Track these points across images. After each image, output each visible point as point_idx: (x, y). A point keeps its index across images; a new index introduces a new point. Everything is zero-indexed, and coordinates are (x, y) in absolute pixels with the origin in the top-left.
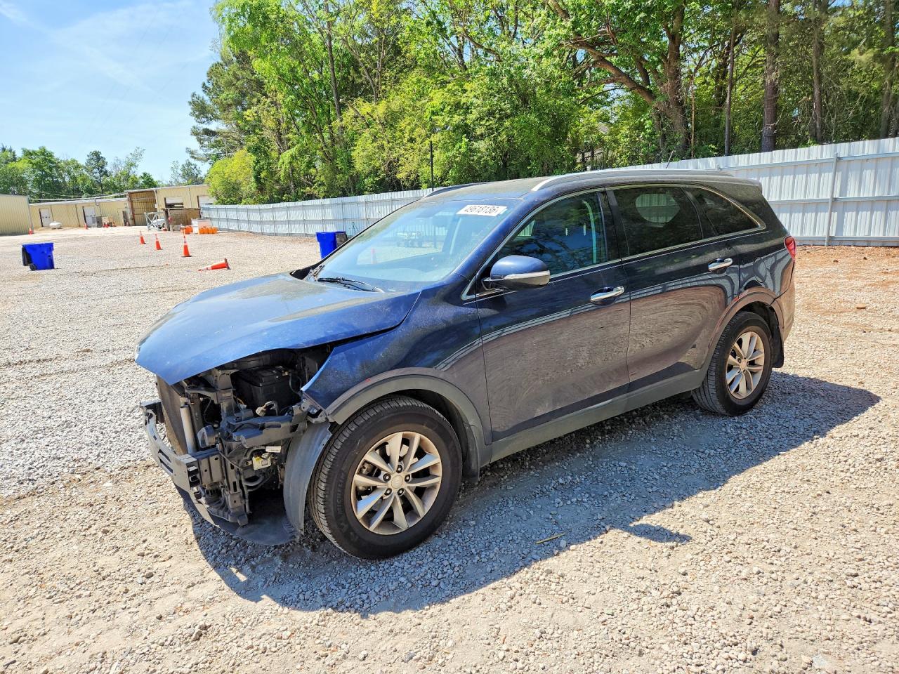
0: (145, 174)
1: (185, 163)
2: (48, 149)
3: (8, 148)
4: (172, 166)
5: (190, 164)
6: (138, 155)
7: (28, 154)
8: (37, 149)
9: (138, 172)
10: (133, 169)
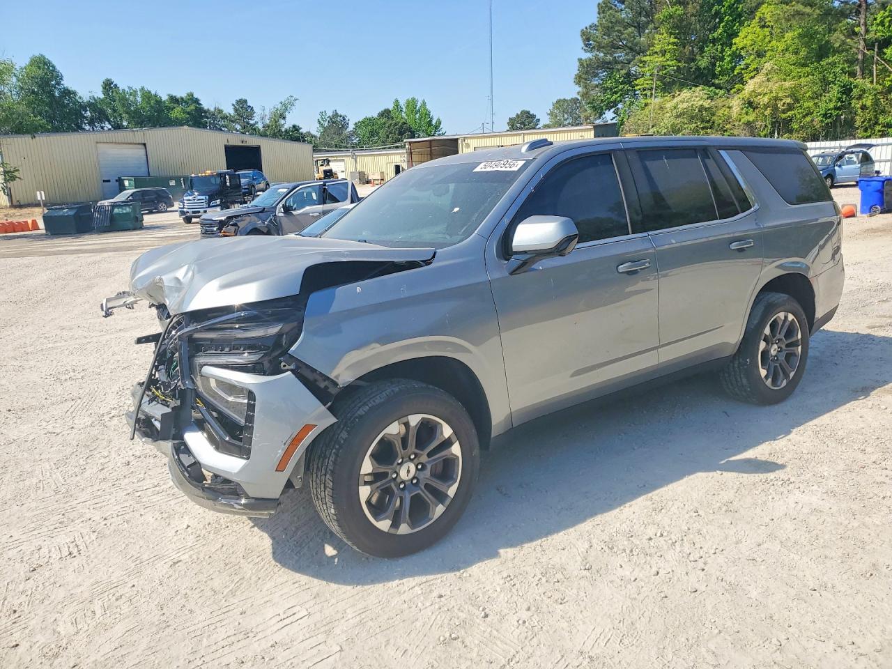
0: (294, 126)
1: (331, 115)
2: (195, 96)
3: (153, 93)
4: (319, 117)
5: (336, 115)
6: (287, 106)
7: (174, 100)
8: (184, 95)
9: (287, 124)
10: (282, 122)
